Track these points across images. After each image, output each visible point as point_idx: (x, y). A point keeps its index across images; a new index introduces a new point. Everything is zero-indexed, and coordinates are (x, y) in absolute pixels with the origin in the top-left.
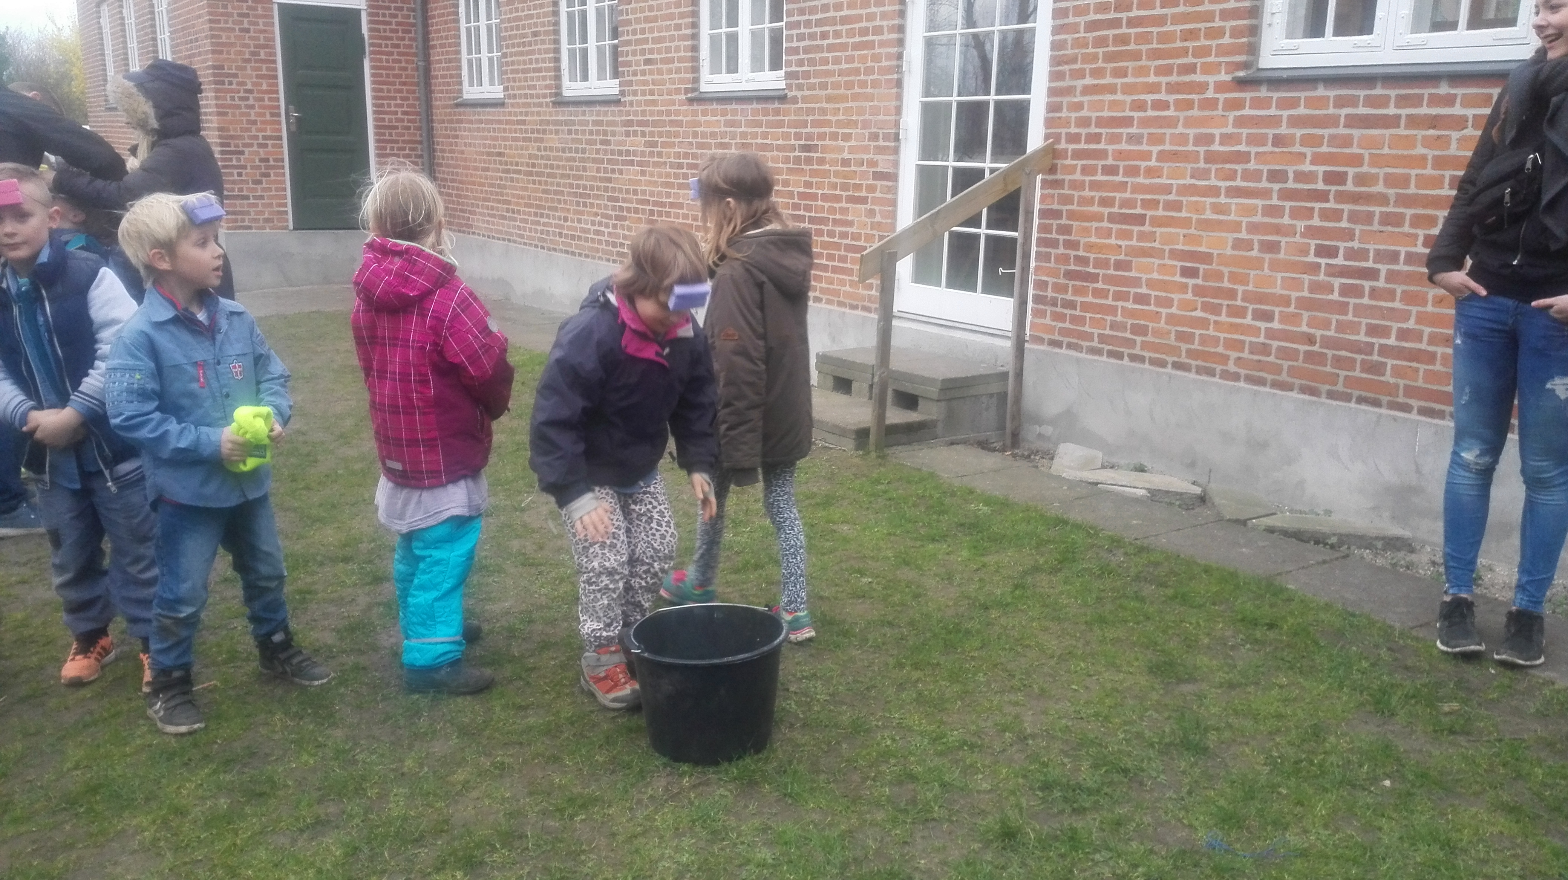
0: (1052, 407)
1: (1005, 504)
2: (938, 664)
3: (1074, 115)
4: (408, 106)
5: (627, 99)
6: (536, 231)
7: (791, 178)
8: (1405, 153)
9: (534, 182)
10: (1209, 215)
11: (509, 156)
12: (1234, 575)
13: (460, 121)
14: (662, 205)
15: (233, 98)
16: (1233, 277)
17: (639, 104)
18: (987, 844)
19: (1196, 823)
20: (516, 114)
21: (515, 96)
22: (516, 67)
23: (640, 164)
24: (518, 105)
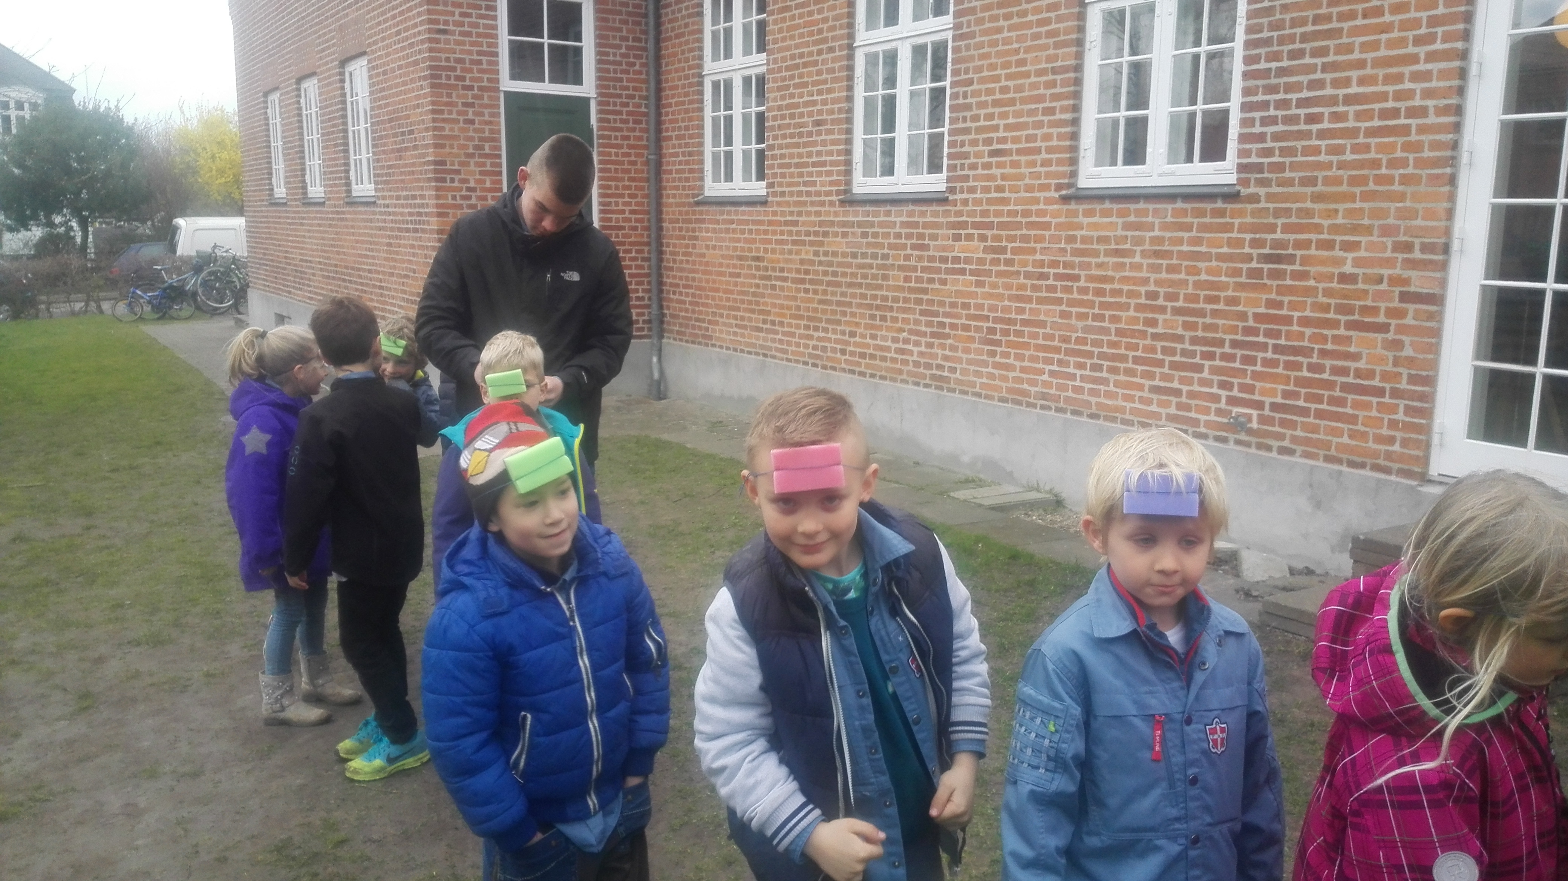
4: (637, 204)
5: (958, 196)
6: (806, 346)
7: (1243, 295)
9: (807, 291)
11: (772, 261)
13: (703, 221)
14: (1010, 321)
15: (454, 198)
17: (978, 202)
20: (783, 214)
21: (783, 194)
22: (787, 161)
23: (973, 273)
24: (788, 204)
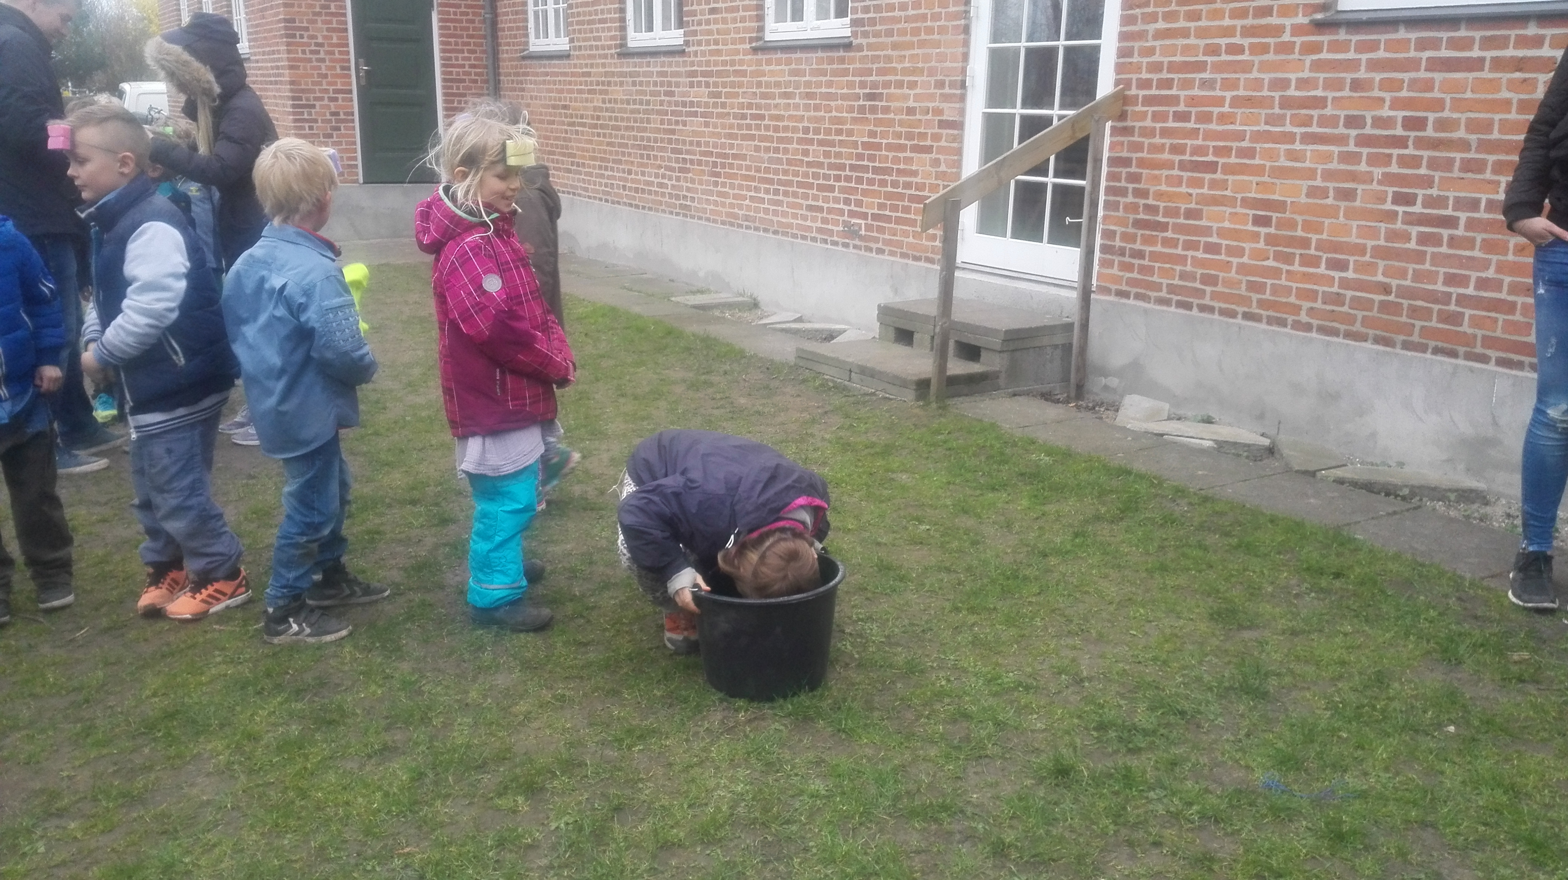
0: (1118, 359)
1: (1067, 455)
2: (995, 609)
3: (1145, 60)
4: (476, 59)
5: (692, 49)
6: (600, 184)
7: (855, 127)
8: (1490, 96)
9: (599, 135)
10: (1283, 162)
11: (575, 109)
12: (1300, 525)
13: (526, 74)
14: (725, 156)
15: (304, 52)
16: (1308, 226)
17: (703, 54)
18: (1041, 780)
19: (1253, 765)
20: (581, 66)
21: (580, 48)
22: (581, 18)
23: (704, 115)
24: (584, 57)
